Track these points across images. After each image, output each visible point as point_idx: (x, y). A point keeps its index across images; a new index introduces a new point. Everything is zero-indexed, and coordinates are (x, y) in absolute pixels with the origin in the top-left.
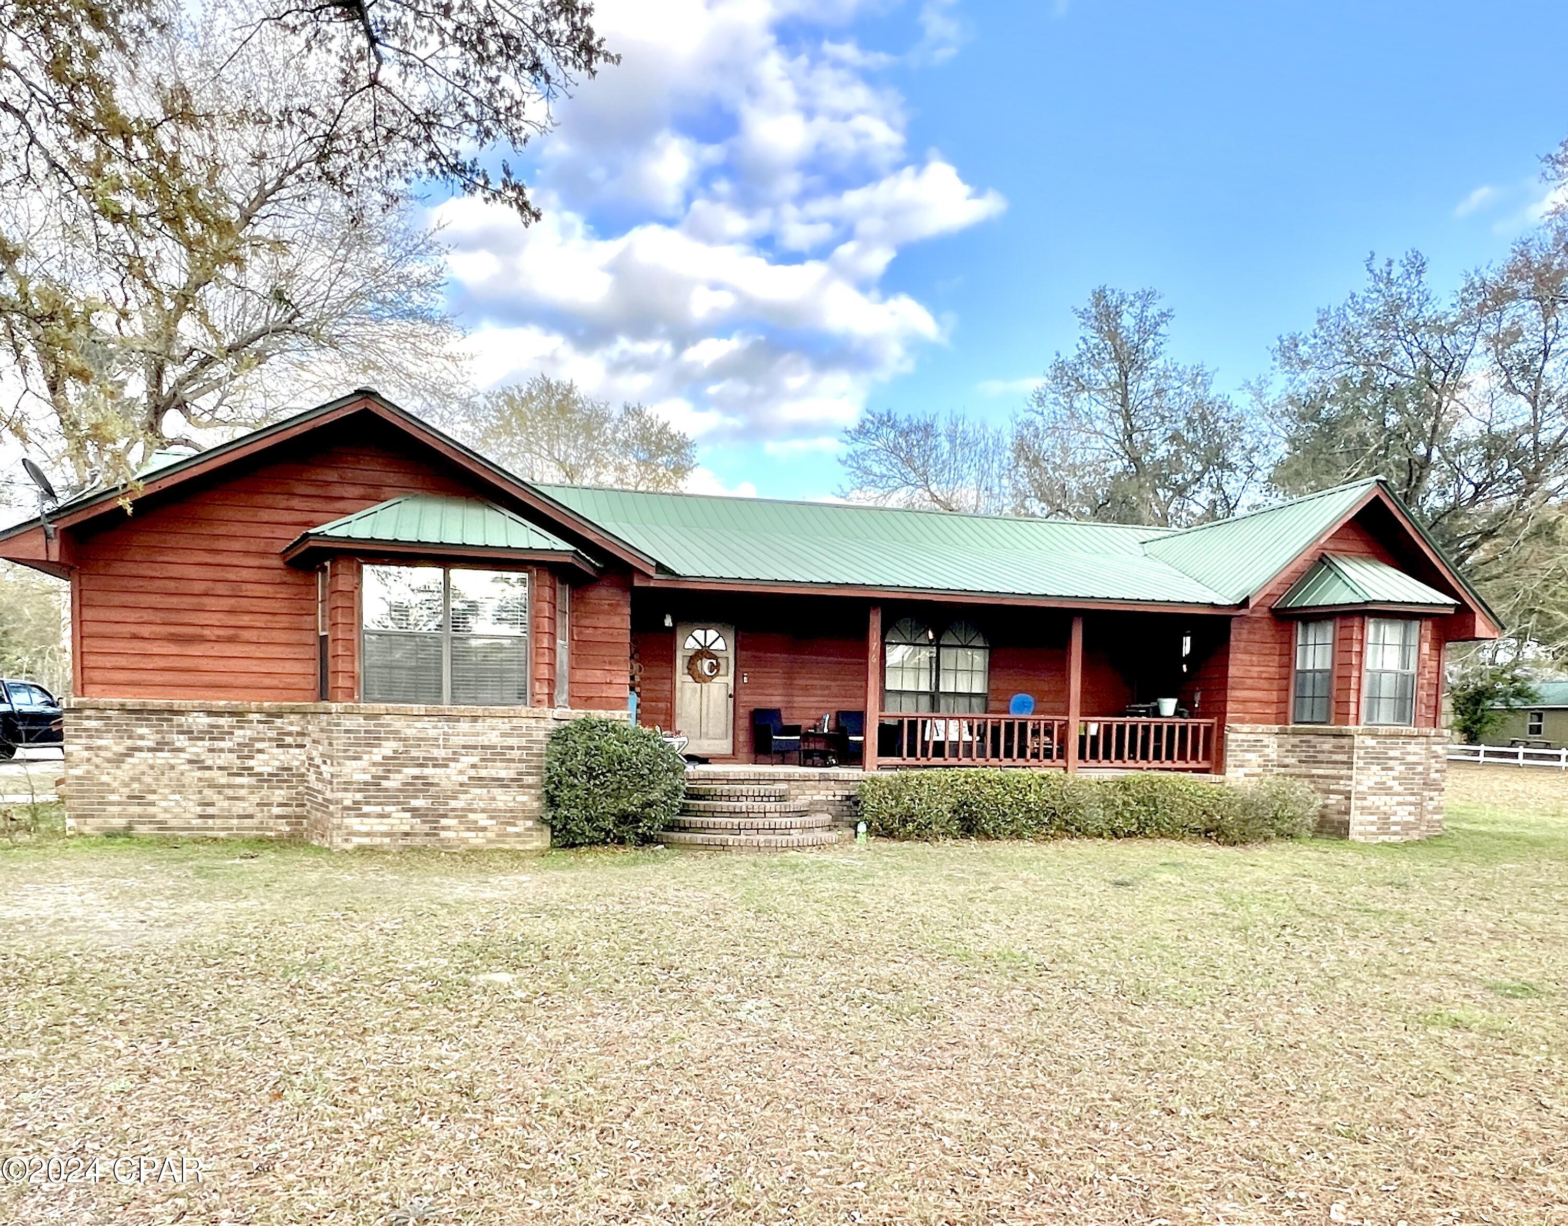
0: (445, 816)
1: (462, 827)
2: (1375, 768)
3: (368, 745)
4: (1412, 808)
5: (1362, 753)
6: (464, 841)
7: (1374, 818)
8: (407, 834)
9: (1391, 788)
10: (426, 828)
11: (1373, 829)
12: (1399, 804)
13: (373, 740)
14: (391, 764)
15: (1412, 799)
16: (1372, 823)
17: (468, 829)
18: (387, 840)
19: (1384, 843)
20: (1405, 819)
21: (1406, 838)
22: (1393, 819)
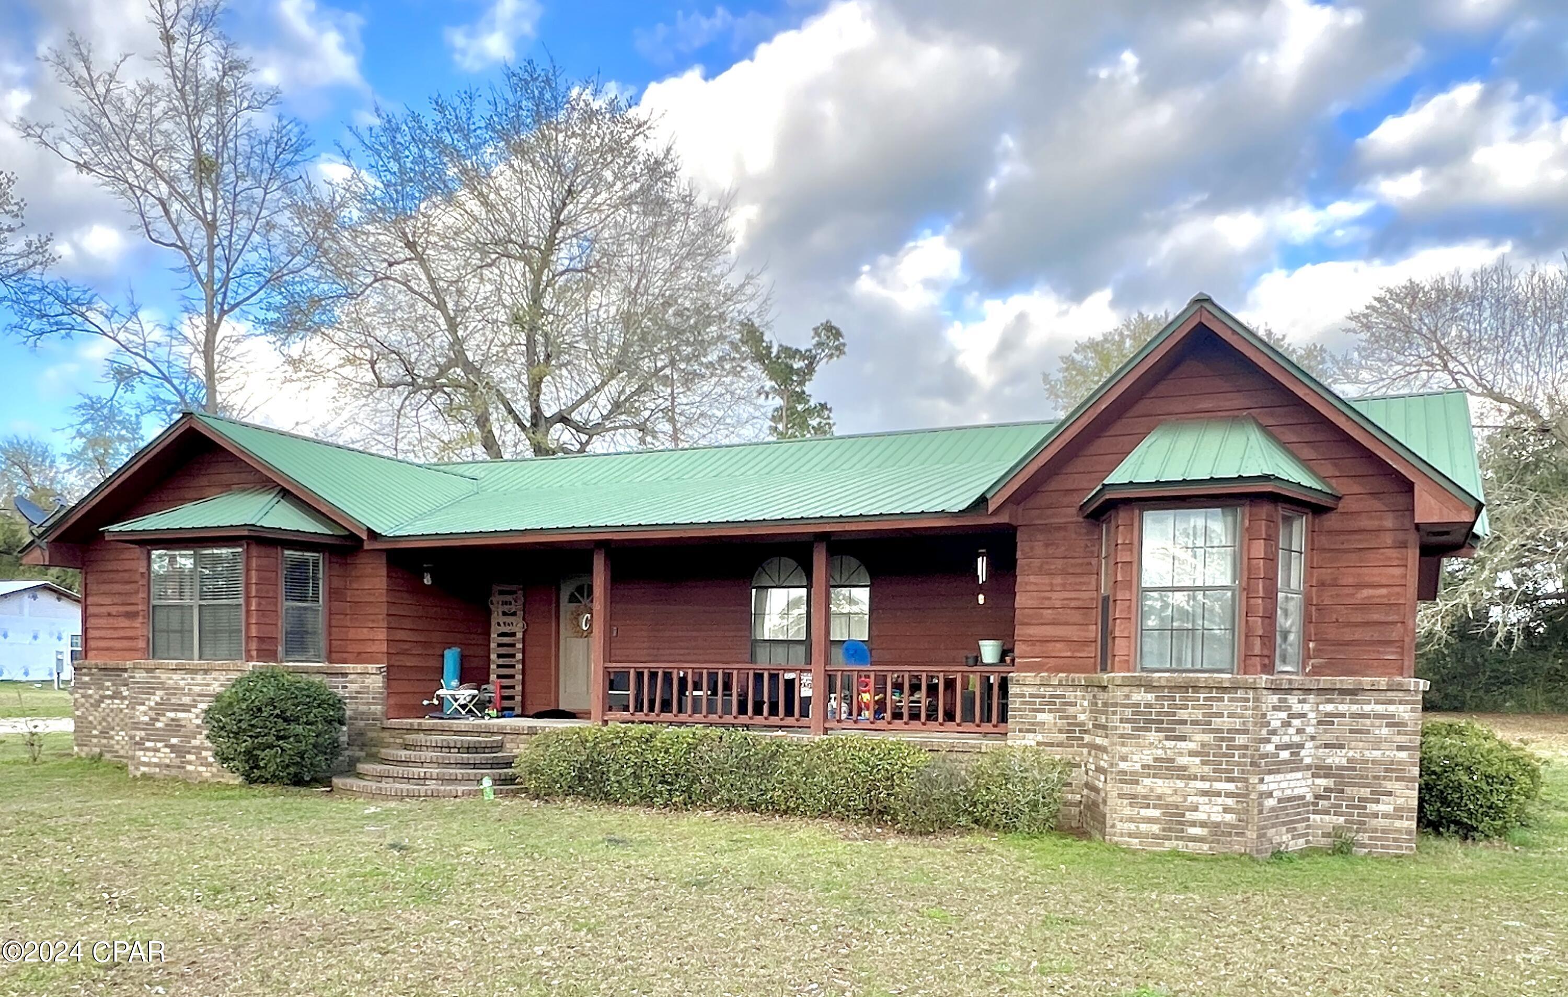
0: (189, 753)
1: (198, 762)
2: (1153, 736)
3: (148, 693)
4: (1230, 802)
5: (1128, 712)
6: (200, 773)
7: (1156, 813)
8: (168, 766)
9: (1184, 768)
10: (177, 761)
11: (1155, 828)
12: (1205, 793)
13: (151, 690)
14: (159, 710)
15: (1231, 787)
16: (1150, 820)
17: (202, 765)
18: (157, 770)
19: (1175, 853)
20: (1216, 818)
21: (1219, 848)
22: (1189, 816)
